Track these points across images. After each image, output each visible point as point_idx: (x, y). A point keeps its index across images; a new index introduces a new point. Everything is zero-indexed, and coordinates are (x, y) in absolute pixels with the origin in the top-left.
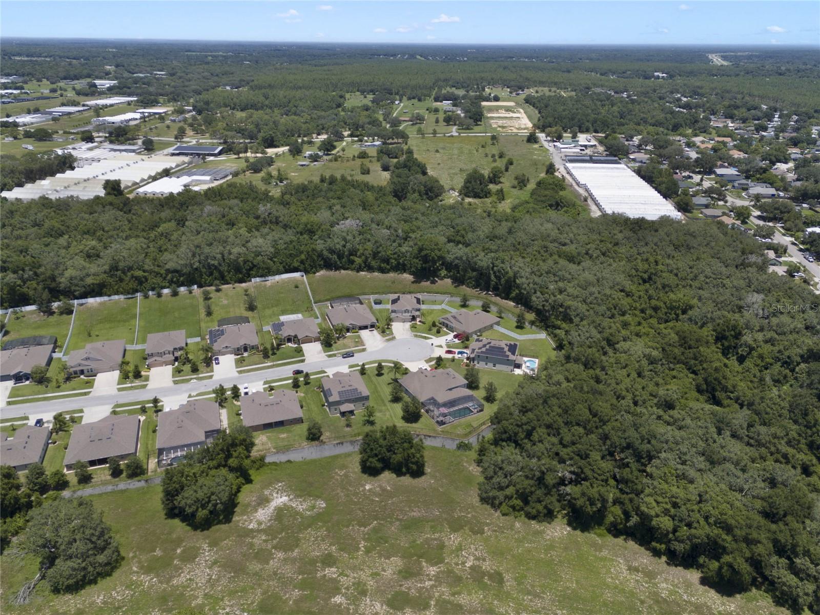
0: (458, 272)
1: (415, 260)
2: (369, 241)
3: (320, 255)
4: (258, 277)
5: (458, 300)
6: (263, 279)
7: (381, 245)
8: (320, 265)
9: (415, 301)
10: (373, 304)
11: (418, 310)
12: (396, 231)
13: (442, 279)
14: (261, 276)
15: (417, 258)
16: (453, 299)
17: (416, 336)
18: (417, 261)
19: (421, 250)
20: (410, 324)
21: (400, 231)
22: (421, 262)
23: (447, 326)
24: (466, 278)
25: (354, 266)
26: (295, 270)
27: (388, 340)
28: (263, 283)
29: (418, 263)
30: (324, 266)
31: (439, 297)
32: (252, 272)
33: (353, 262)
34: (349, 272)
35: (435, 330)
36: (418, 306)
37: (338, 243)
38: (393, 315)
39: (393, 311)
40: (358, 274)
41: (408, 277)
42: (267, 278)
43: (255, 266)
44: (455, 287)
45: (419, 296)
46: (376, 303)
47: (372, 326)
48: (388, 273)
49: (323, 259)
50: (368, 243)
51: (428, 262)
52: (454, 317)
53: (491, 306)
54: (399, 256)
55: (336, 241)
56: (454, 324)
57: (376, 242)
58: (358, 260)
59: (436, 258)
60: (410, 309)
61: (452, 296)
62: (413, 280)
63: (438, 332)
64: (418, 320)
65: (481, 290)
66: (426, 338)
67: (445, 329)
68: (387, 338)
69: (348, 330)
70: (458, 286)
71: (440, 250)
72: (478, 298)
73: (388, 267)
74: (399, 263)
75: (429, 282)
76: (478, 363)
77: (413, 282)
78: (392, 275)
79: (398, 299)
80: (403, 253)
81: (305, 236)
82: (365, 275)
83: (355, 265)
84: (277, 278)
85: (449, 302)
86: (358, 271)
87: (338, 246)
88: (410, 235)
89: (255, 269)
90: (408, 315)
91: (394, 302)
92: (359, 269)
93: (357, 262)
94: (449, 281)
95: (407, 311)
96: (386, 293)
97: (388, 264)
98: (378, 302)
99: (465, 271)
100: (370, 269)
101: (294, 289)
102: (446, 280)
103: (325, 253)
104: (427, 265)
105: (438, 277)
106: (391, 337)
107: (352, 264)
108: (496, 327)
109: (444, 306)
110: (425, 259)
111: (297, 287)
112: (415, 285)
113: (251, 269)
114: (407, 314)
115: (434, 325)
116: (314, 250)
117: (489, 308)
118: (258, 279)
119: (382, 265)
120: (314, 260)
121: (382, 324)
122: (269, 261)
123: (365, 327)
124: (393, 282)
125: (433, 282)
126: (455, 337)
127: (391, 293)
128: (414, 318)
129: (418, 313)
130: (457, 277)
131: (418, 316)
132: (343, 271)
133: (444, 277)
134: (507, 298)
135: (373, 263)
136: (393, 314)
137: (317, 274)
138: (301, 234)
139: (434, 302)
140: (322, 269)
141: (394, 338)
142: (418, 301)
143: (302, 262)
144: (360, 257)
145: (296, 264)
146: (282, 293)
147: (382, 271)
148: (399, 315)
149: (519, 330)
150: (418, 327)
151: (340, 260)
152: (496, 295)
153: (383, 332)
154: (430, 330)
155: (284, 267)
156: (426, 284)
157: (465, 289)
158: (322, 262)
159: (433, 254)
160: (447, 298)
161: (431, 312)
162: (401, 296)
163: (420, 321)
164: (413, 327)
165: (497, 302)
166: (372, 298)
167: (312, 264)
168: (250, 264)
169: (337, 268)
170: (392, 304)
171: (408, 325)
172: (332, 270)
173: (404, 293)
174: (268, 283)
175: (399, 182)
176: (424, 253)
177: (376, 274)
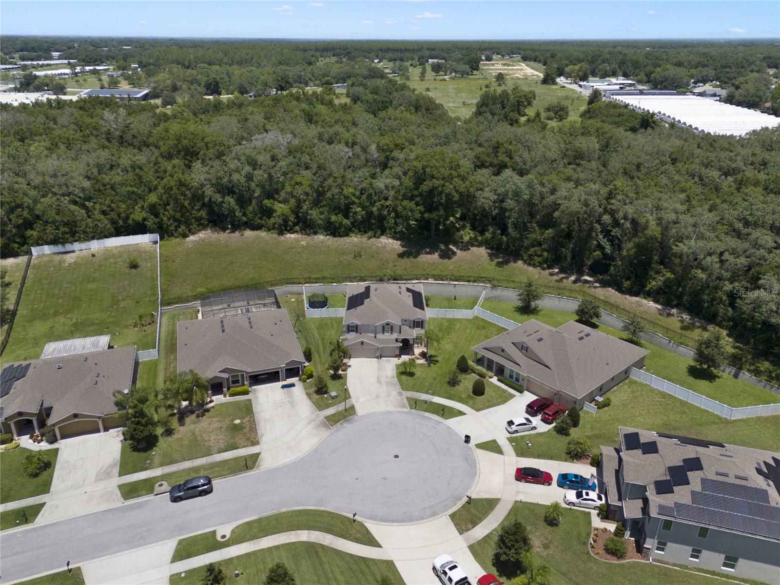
0: (504, 231)
1: (405, 203)
2: (307, 168)
3: (197, 197)
4: (48, 243)
5: (512, 297)
6: (59, 248)
7: (330, 175)
8: (198, 219)
9: (409, 299)
10: (306, 305)
11: (419, 324)
12: (364, 150)
13: (465, 247)
14: (54, 242)
15: (411, 199)
16: (498, 292)
17: (415, 404)
18: (412, 204)
19: (419, 179)
20: (395, 361)
21: (373, 147)
22: (421, 208)
23: (500, 371)
24: (526, 243)
25: (272, 220)
26: (140, 229)
27: (333, 421)
28: (57, 258)
29: (413, 210)
30: (210, 221)
31: (464, 289)
32: (29, 233)
33: (269, 213)
34: (263, 234)
35: (468, 381)
36: (418, 314)
37: (237, 171)
38: (351, 338)
39: (352, 329)
40: (282, 238)
41: (390, 244)
42: (68, 247)
43: (38, 217)
44: (499, 264)
45: (419, 287)
46: (313, 304)
47: (293, 371)
48: (347, 235)
49: (204, 205)
50: (304, 172)
51: (437, 209)
52: (523, 348)
53: (602, 311)
54: (370, 196)
55: (232, 166)
56: (524, 368)
57: (320, 167)
58: (280, 208)
59: (456, 197)
60: (396, 321)
61: (494, 287)
62: (401, 250)
63: (479, 390)
64: (418, 350)
65: (562, 271)
66: (445, 412)
67: (494, 380)
68: (331, 411)
69: (217, 387)
70: (506, 262)
71: (464, 179)
72: (560, 292)
73: (346, 222)
74: (370, 214)
75: (436, 256)
76: (661, 546)
77: (401, 256)
78: (355, 240)
79: (366, 294)
80: (379, 193)
81: (176, 161)
82: (297, 240)
83: (275, 220)
84: (95, 246)
85: (487, 299)
86: (281, 233)
87: (236, 177)
88: (396, 154)
89: (38, 225)
90: (390, 338)
91: (356, 301)
92: (284, 228)
93: (279, 211)
94: (482, 252)
95: (388, 328)
96: (340, 280)
97: (346, 216)
98: (318, 302)
99: (522, 228)
100: (307, 226)
101: (127, 271)
102: (473, 249)
103: (209, 191)
104: (434, 215)
105: (455, 244)
106: (341, 407)
107: (269, 217)
108: (639, 375)
109: (477, 311)
110: (429, 200)
111: (134, 266)
112: (406, 262)
113: (28, 224)
114: (387, 336)
115: (463, 367)
116: (181, 184)
117: (597, 315)
118: (47, 249)
119: (333, 218)
120: (183, 206)
121: (319, 367)
122: (73, 207)
123: (272, 377)
124: (358, 255)
125: (447, 255)
126: (533, 409)
127: (351, 279)
128: (406, 347)
129: (416, 332)
130: (501, 243)
131: (418, 340)
132: (248, 233)
133: (471, 243)
134: (637, 290)
135: (314, 214)
136: (351, 336)
137: (192, 238)
138: (169, 157)
139: (452, 302)
140: (204, 227)
141: (349, 413)
142: (418, 301)
143: (153, 210)
144: (285, 201)
145: (138, 215)
146: (94, 280)
147: (334, 230)
148: (367, 338)
149: (703, 384)
150: (418, 372)
151: (242, 207)
152: (605, 284)
153: (321, 390)
154: (453, 382)
155: (113, 222)
156: (430, 259)
157: (522, 270)
158: (203, 213)
159: (449, 188)
160: (484, 291)
161: (449, 326)
162: (373, 287)
163: (423, 355)
164: (405, 372)
165: (612, 300)
166: (307, 290)
167: (178, 215)
168: (25, 213)
169: (237, 226)
170: (350, 307)
171: (390, 365)
172: (224, 229)
173: (381, 280)
174: (70, 258)
175: (375, 100)
176: (425, 187)
177: (321, 237)
